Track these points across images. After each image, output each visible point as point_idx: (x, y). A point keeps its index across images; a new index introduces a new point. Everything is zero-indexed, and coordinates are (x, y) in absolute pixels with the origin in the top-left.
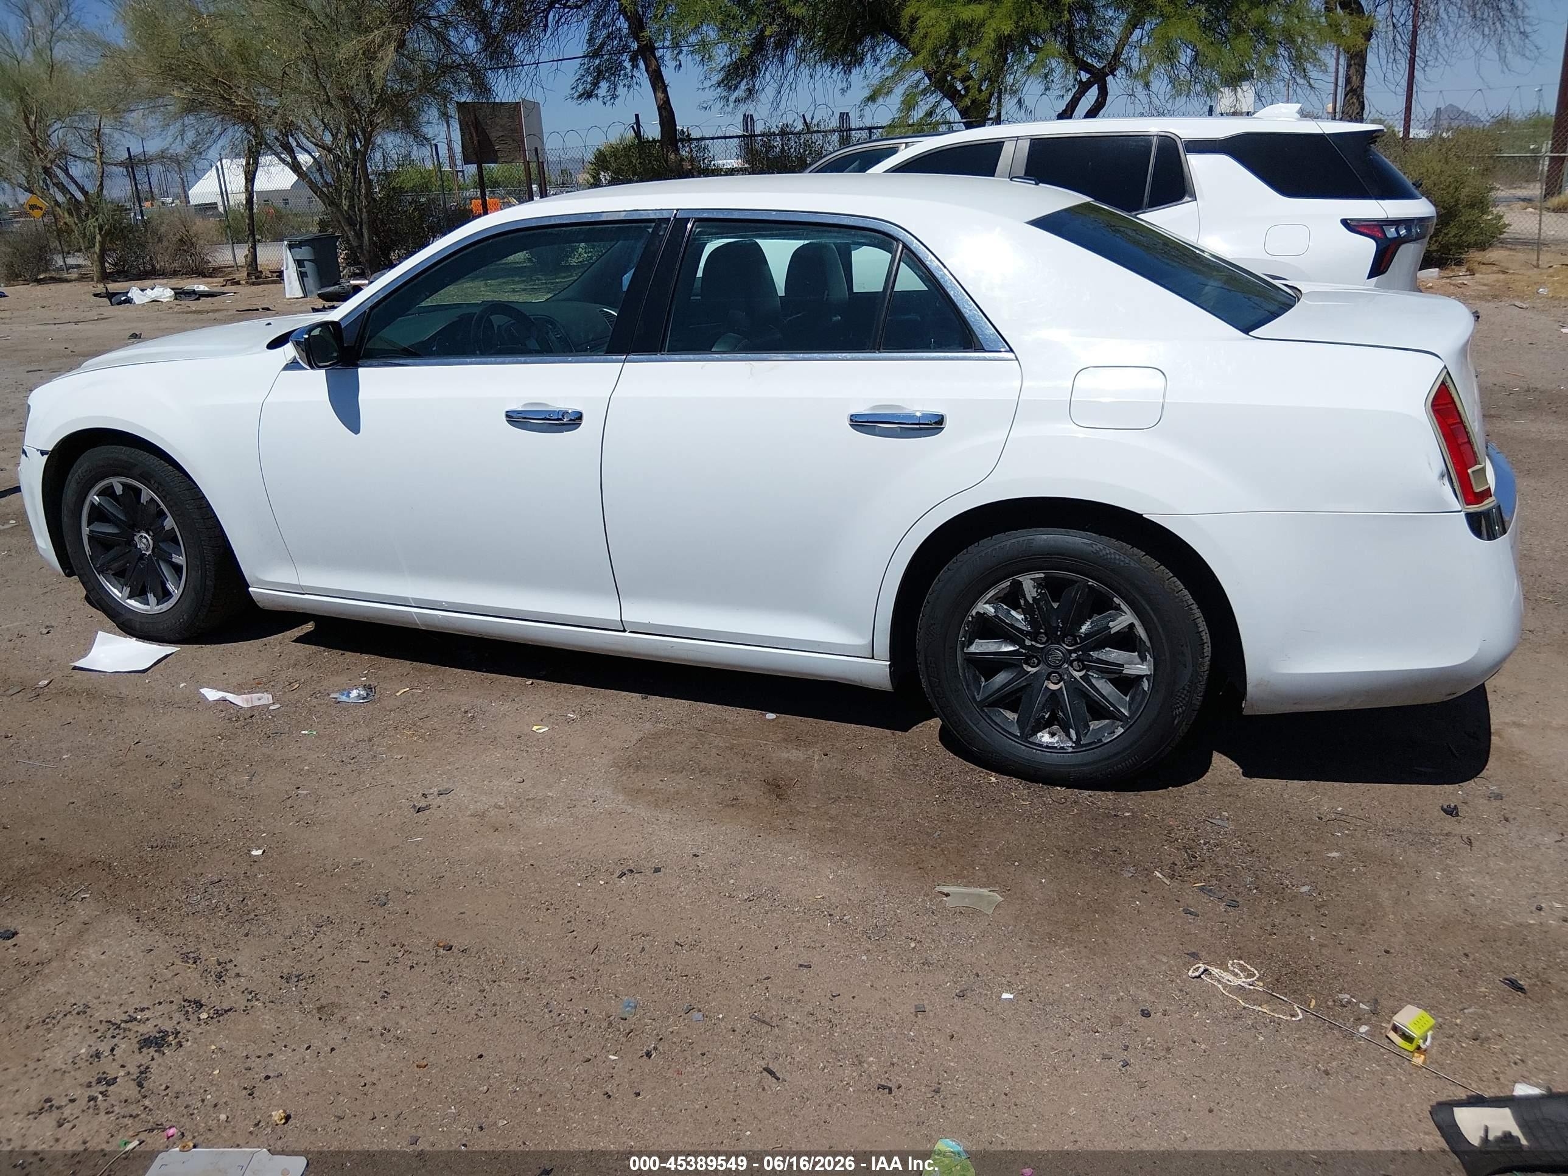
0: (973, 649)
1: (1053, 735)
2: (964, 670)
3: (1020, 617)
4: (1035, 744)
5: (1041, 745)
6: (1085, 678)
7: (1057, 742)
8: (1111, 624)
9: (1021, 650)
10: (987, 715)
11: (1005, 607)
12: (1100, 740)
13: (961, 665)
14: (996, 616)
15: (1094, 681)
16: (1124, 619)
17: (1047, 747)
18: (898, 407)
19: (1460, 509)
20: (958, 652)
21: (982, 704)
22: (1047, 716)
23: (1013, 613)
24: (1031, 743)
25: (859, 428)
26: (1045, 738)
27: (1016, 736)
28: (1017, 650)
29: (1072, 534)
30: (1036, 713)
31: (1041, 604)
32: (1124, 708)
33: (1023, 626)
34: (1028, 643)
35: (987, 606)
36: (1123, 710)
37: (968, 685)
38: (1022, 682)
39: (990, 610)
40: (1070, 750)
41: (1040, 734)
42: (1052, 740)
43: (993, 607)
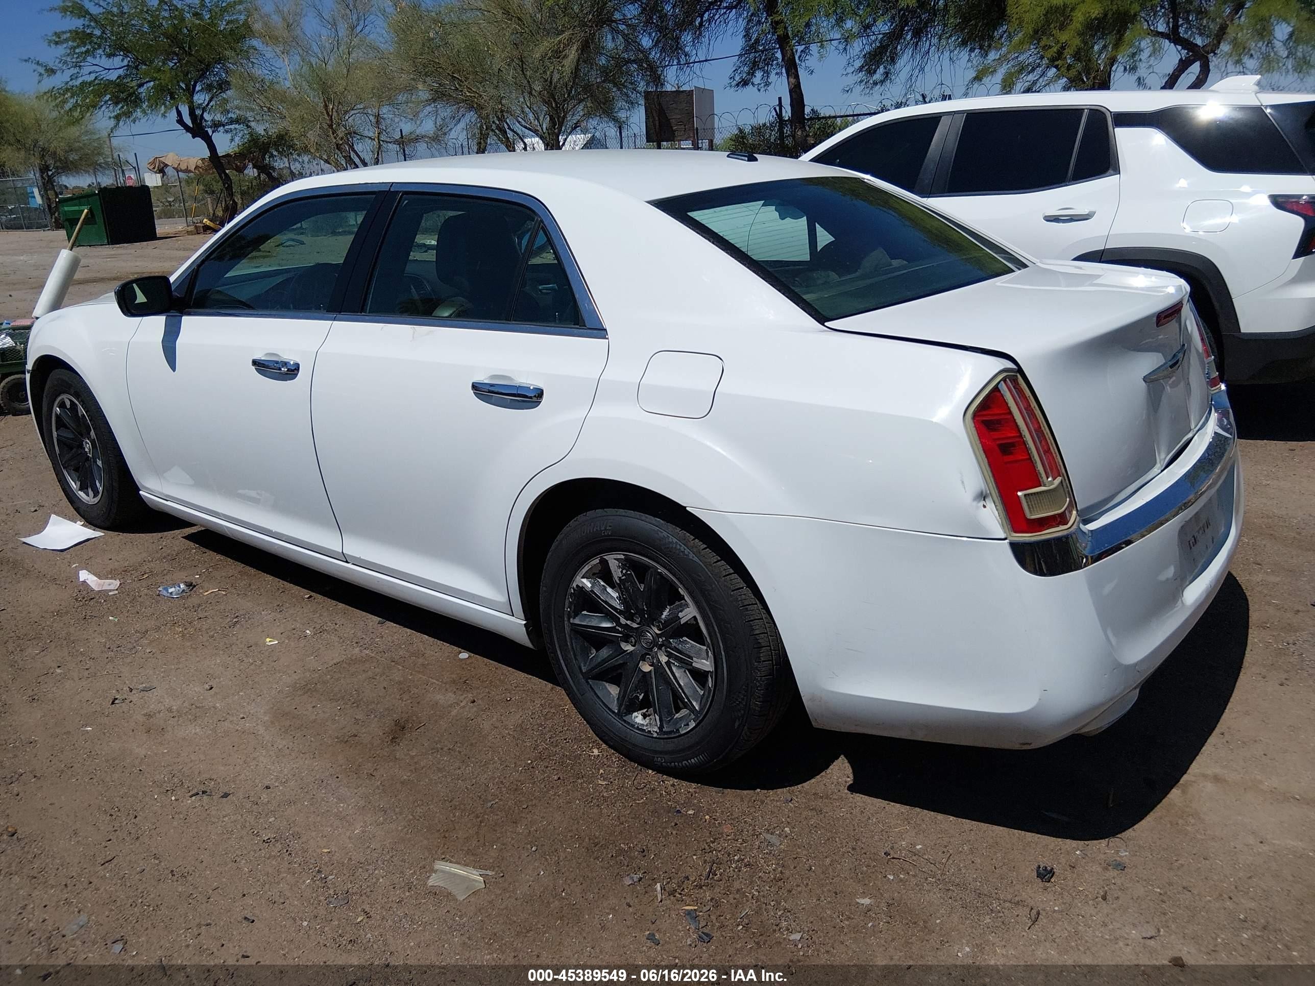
0: (577, 621)
1: (645, 716)
2: (571, 639)
3: (615, 595)
4: (628, 723)
5: (633, 726)
6: (668, 663)
7: (647, 725)
8: (680, 615)
9: (617, 628)
10: (591, 687)
11: (602, 583)
12: (678, 730)
13: (570, 636)
14: (592, 591)
15: (674, 669)
16: (689, 612)
17: (638, 728)
18: (509, 378)
19: (1003, 536)
20: (566, 622)
21: (588, 676)
22: (641, 697)
23: (609, 590)
24: (625, 721)
25: (482, 396)
26: (638, 718)
27: (613, 712)
28: (615, 627)
29: (643, 518)
30: (630, 692)
31: (627, 584)
32: (696, 701)
33: (617, 604)
34: (623, 621)
35: (585, 581)
36: (694, 703)
37: (575, 655)
38: (619, 660)
39: (587, 583)
40: (655, 735)
41: (635, 714)
42: (644, 722)
43: (590, 582)
